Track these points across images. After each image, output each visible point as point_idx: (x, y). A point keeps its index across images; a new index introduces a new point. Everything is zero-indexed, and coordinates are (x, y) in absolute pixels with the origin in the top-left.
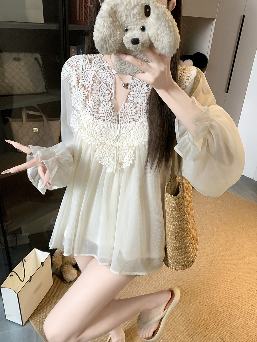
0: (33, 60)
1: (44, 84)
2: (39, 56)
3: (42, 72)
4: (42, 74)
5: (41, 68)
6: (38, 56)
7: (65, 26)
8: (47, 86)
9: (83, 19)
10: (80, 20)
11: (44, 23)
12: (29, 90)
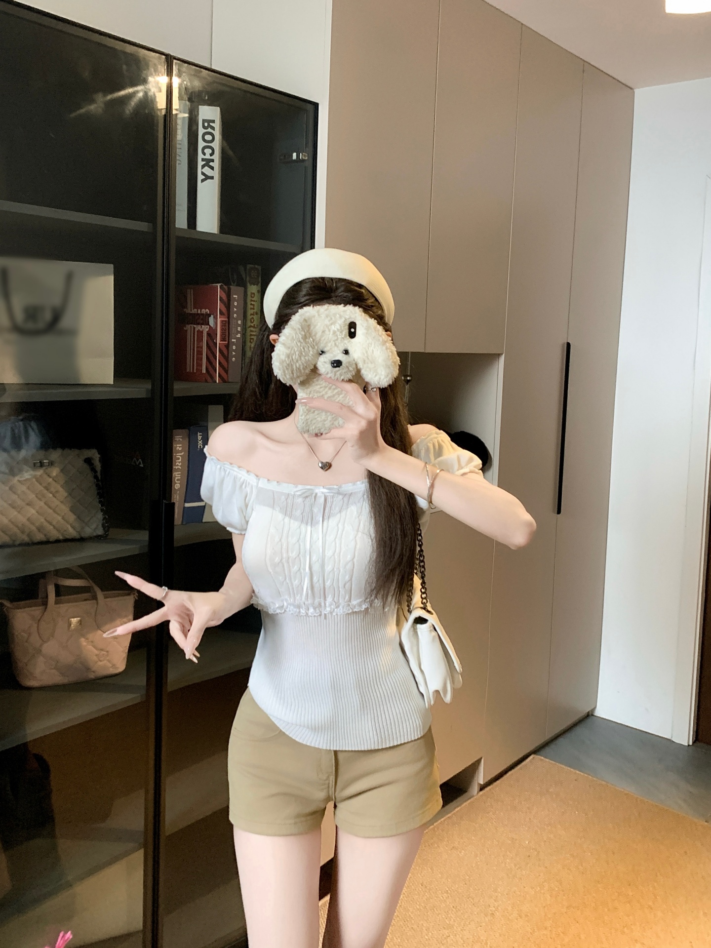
0: (80, 463)
1: (100, 516)
2: (97, 453)
3: (99, 489)
4: (98, 494)
5: (98, 480)
6: (94, 454)
7: (166, 389)
8: (106, 523)
9: (202, 370)
10: (195, 371)
11: (112, 383)
12: (65, 531)
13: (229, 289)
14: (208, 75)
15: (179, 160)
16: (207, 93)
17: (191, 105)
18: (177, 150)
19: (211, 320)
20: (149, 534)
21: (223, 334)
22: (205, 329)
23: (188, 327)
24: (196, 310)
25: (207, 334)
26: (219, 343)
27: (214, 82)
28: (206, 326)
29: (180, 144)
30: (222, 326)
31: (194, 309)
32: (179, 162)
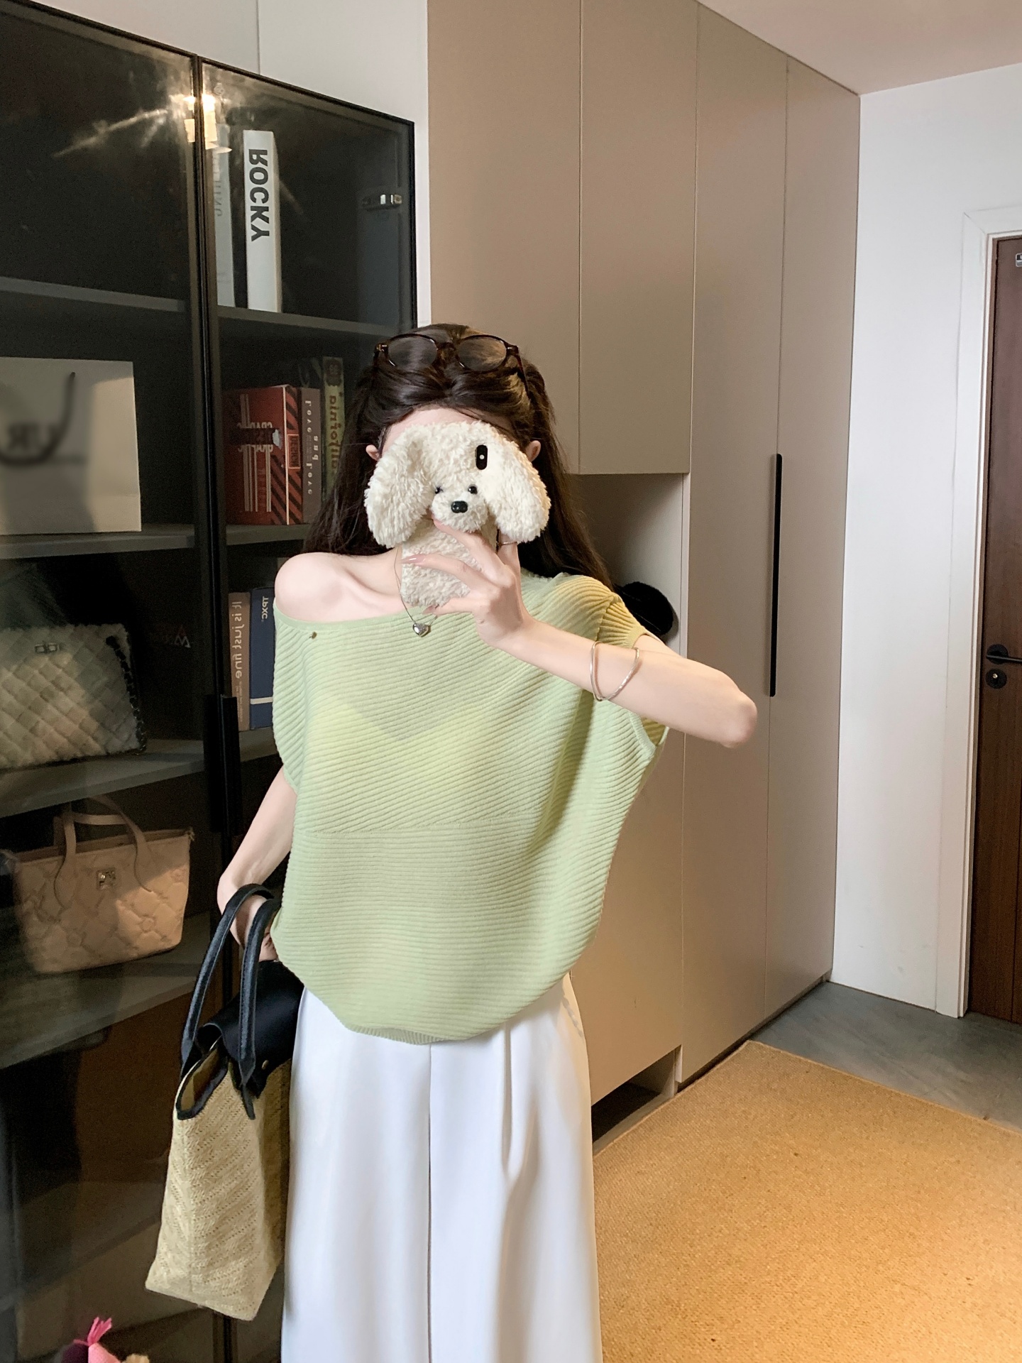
0: (102, 643)
1: (133, 721)
2: (124, 630)
3: (129, 682)
4: (129, 689)
5: (127, 669)
6: (119, 631)
7: (216, 535)
8: (142, 731)
9: (266, 507)
10: (257, 511)
11: (140, 530)
12: (85, 745)
13: (300, 393)
14: (254, 84)
15: (217, 210)
16: (253, 110)
17: (231, 129)
18: (215, 195)
19: (276, 436)
20: (204, 744)
21: (293, 455)
22: (268, 449)
23: (245, 448)
24: (253, 424)
25: (271, 456)
26: (289, 470)
27: (263, 95)
28: (269, 445)
29: (220, 187)
30: (291, 444)
31: (251, 422)
32: (219, 212)
